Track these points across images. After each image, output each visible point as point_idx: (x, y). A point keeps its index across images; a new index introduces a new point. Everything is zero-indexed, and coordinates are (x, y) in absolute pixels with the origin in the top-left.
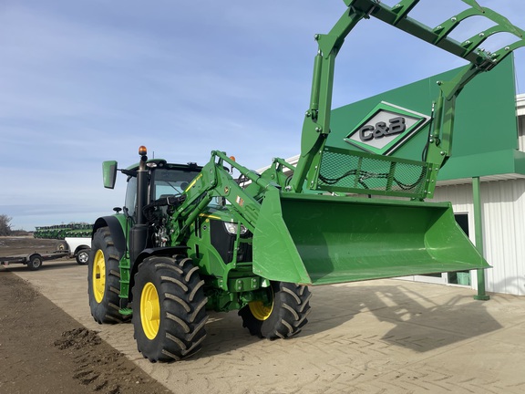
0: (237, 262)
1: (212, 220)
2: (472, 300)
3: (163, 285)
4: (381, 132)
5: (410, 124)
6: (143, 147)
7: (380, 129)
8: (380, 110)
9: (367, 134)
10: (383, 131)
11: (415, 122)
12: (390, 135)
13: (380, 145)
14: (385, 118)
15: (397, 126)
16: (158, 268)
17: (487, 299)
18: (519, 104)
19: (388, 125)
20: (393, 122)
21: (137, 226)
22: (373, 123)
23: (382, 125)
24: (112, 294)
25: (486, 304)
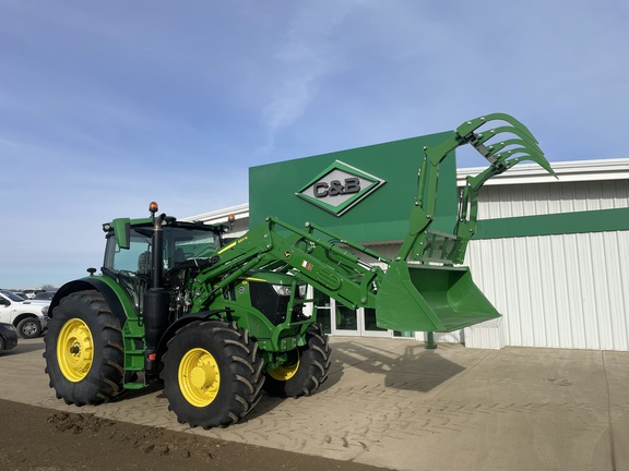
0: (292, 322)
1: (250, 282)
2: (423, 350)
3: (226, 349)
4: (336, 190)
5: (364, 185)
6: (153, 203)
7: (335, 187)
8: (335, 169)
9: (321, 191)
10: (338, 189)
11: (369, 184)
12: (345, 194)
13: (336, 202)
14: (341, 178)
15: (352, 186)
16: (217, 332)
17: (435, 347)
18: (458, 177)
19: (343, 184)
20: (348, 181)
21: (154, 289)
22: (328, 180)
23: (336, 184)
24: (107, 368)
25: (436, 351)
